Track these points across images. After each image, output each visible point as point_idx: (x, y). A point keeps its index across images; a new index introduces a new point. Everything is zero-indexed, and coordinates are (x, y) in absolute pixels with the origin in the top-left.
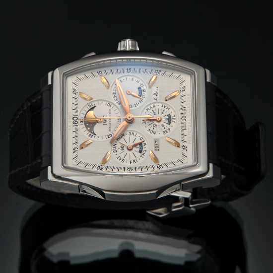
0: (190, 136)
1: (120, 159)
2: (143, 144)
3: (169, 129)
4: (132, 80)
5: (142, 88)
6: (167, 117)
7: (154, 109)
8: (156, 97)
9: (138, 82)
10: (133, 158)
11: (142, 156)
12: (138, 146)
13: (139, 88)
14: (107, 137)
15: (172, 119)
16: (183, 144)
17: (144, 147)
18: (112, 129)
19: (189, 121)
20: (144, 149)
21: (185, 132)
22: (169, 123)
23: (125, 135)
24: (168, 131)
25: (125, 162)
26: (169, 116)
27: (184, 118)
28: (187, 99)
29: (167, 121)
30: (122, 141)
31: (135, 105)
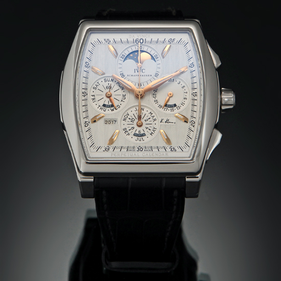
0: (120, 155)
1: (97, 85)
2: (112, 108)
3: (129, 134)
4: (185, 98)
5: (175, 108)
6: (142, 132)
7: (151, 119)
8: (164, 121)
9: (183, 104)
10: (97, 98)
11: (100, 108)
12: (110, 104)
13: (175, 105)
14: (121, 73)
15: (140, 138)
16: (111, 148)
17: (109, 109)
18: (130, 78)
19: (137, 155)
20: (108, 109)
21: (124, 150)
22: (135, 135)
23: (123, 90)
24: (127, 133)
25: (94, 90)
26: (143, 135)
27: (140, 149)
28: (162, 153)
29: (137, 132)
30: (117, 87)
31: (156, 101)
